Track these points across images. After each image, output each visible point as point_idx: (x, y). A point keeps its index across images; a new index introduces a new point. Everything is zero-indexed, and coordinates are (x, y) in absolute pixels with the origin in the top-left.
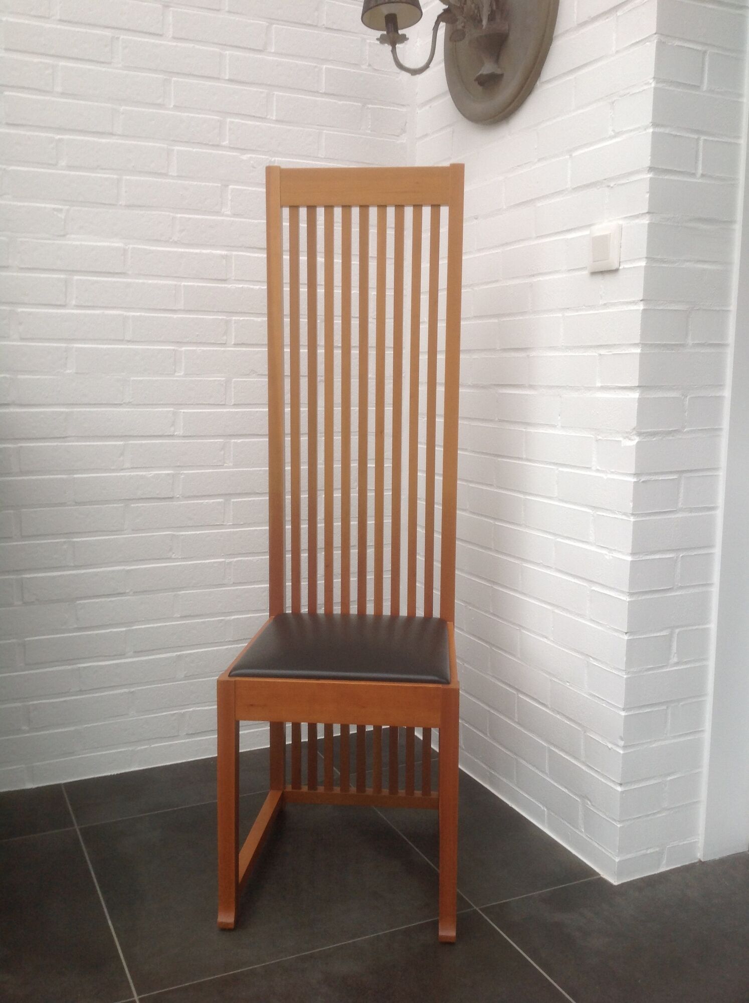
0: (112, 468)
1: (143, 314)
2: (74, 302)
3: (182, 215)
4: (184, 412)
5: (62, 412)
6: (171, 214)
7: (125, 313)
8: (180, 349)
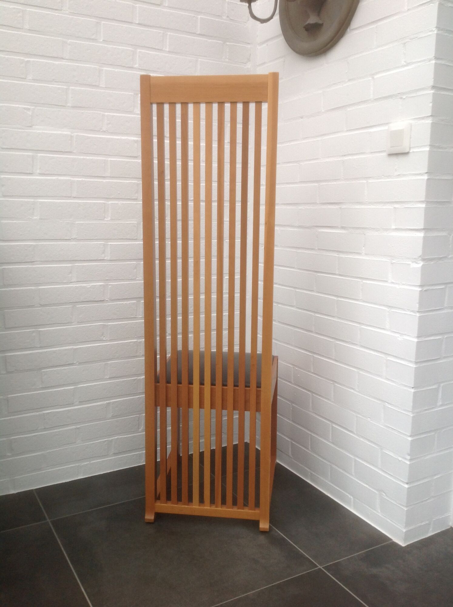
0: (65, 282)
1: (83, 179)
2: (38, 171)
3: (108, 114)
4: (110, 244)
5: (32, 245)
6: (102, 113)
7: (72, 179)
8: (108, 203)
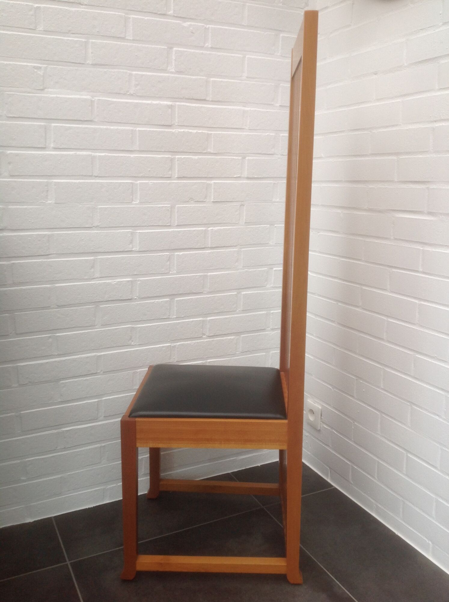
1: (107, 154)
2: (52, 145)
3: (136, 73)
4: (139, 233)
7: (93, 154)
8: (136, 182)
